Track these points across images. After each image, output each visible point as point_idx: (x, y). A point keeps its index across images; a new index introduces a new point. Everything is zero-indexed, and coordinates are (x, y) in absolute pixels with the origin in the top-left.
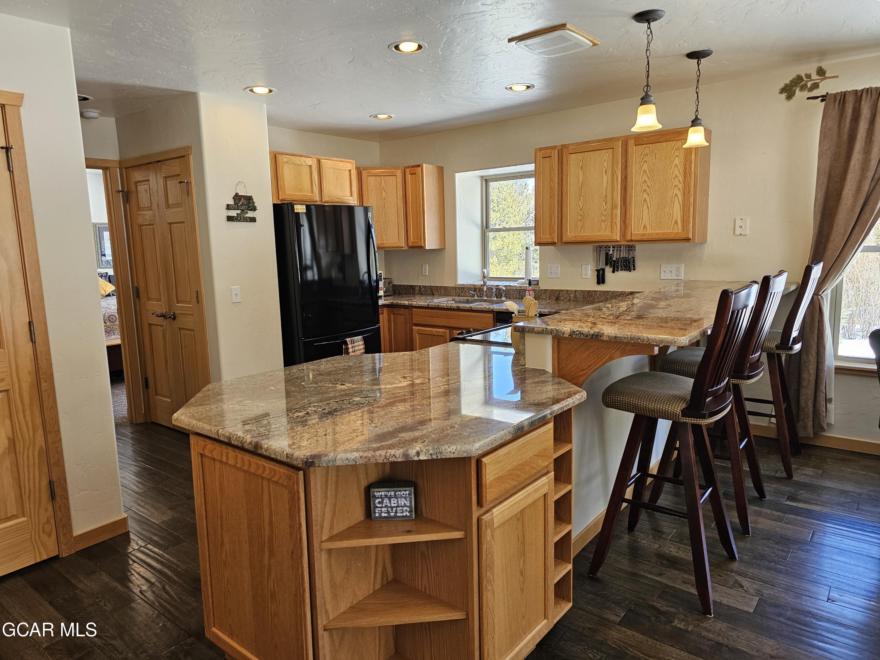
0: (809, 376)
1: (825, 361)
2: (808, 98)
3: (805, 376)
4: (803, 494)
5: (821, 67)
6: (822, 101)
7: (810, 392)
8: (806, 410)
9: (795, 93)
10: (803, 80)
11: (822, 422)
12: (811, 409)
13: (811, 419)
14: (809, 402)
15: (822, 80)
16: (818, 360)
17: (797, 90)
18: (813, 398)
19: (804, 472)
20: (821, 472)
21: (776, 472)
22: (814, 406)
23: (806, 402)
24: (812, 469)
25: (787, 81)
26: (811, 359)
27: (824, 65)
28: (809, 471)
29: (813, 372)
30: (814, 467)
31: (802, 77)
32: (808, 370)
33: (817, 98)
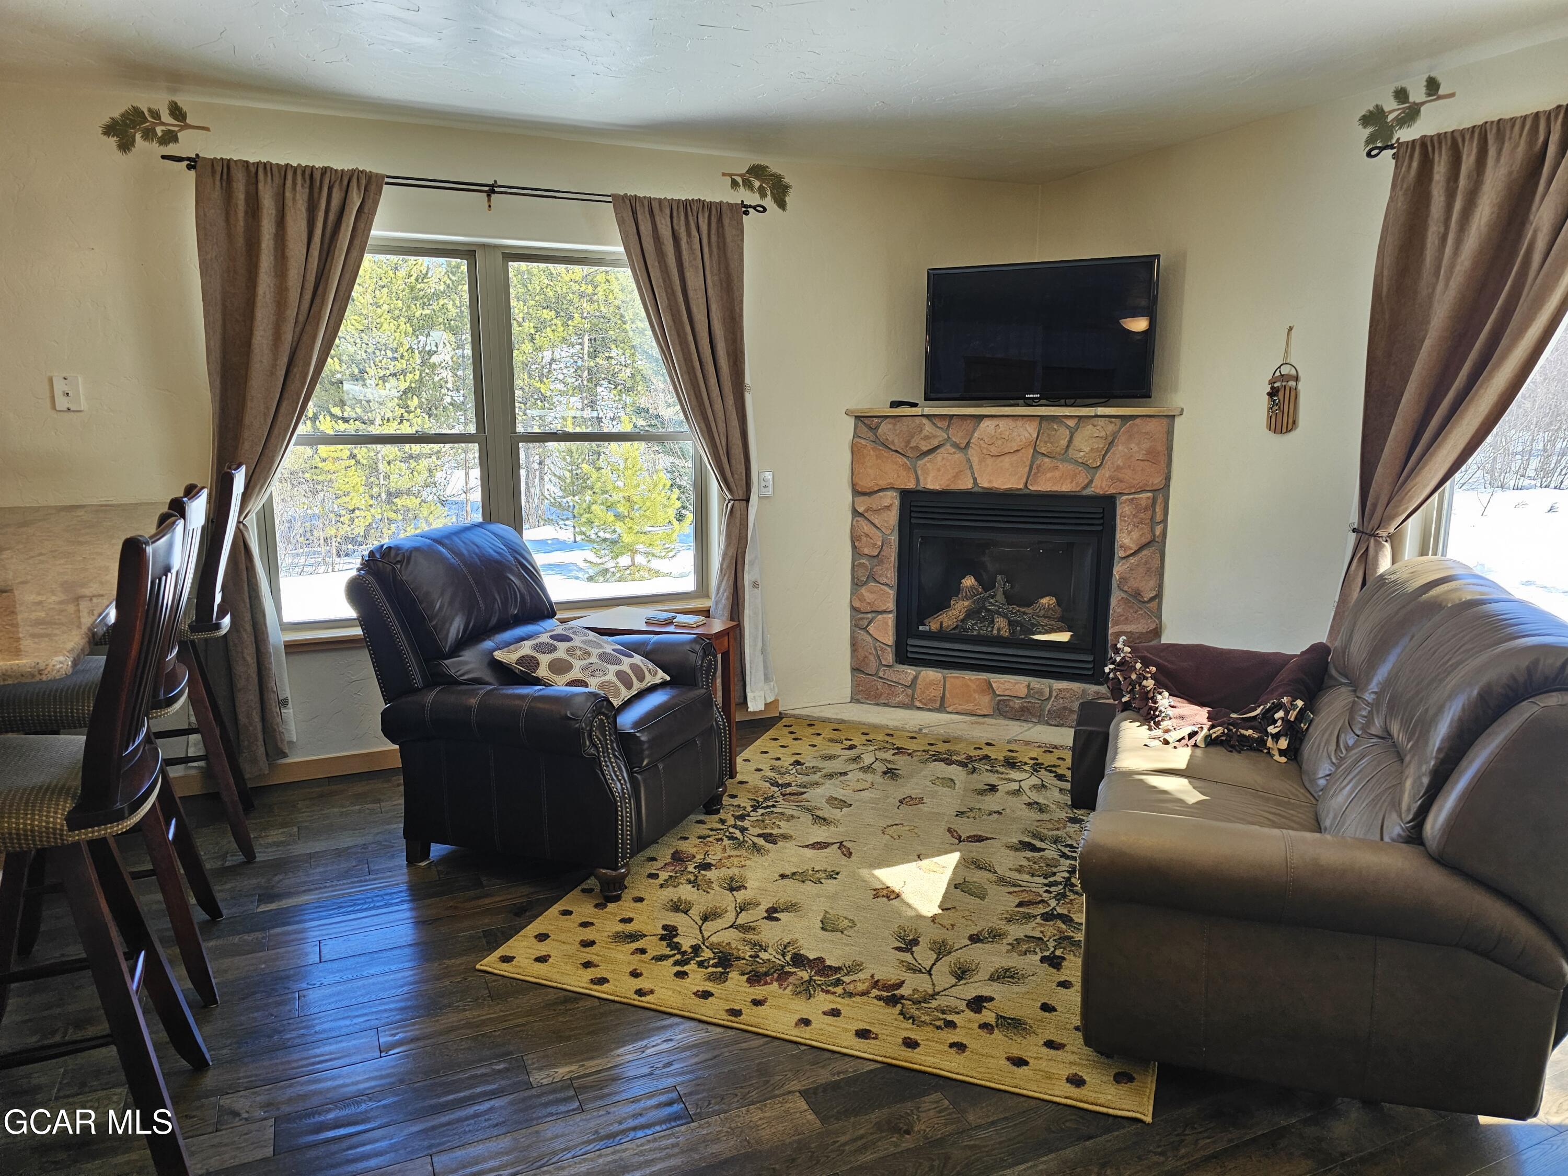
0: (246, 669)
1: (268, 637)
2: (164, 157)
3: (239, 669)
4: (281, 881)
5: (176, 103)
6: (189, 167)
7: (252, 697)
8: (251, 728)
9: (134, 140)
10: (146, 120)
11: (279, 744)
12: (259, 726)
13: (260, 742)
14: (254, 714)
15: (182, 128)
16: (256, 637)
17: (138, 136)
18: (258, 705)
19: (270, 841)
20: (296, 829)
21: (224, 857)
22: (263, 719)
23: (249, 716)
24: (281, 831)
25: (116, 114)
26: (246, 637)
27: (183, 100)
28: (275, 835)
29: (251, 659)
30: (283, 825)
31: (143, 113)
32: (244, 658)
33: (179, 159)
